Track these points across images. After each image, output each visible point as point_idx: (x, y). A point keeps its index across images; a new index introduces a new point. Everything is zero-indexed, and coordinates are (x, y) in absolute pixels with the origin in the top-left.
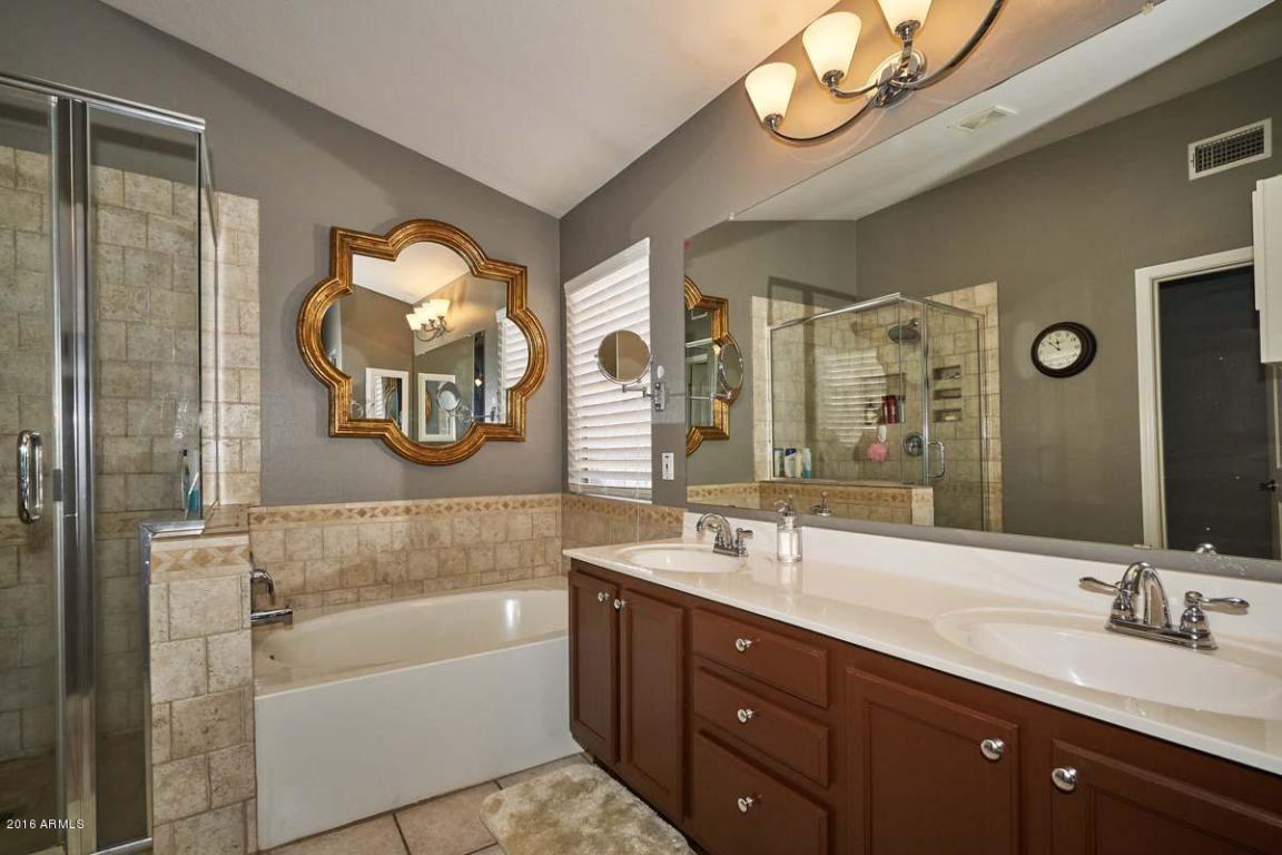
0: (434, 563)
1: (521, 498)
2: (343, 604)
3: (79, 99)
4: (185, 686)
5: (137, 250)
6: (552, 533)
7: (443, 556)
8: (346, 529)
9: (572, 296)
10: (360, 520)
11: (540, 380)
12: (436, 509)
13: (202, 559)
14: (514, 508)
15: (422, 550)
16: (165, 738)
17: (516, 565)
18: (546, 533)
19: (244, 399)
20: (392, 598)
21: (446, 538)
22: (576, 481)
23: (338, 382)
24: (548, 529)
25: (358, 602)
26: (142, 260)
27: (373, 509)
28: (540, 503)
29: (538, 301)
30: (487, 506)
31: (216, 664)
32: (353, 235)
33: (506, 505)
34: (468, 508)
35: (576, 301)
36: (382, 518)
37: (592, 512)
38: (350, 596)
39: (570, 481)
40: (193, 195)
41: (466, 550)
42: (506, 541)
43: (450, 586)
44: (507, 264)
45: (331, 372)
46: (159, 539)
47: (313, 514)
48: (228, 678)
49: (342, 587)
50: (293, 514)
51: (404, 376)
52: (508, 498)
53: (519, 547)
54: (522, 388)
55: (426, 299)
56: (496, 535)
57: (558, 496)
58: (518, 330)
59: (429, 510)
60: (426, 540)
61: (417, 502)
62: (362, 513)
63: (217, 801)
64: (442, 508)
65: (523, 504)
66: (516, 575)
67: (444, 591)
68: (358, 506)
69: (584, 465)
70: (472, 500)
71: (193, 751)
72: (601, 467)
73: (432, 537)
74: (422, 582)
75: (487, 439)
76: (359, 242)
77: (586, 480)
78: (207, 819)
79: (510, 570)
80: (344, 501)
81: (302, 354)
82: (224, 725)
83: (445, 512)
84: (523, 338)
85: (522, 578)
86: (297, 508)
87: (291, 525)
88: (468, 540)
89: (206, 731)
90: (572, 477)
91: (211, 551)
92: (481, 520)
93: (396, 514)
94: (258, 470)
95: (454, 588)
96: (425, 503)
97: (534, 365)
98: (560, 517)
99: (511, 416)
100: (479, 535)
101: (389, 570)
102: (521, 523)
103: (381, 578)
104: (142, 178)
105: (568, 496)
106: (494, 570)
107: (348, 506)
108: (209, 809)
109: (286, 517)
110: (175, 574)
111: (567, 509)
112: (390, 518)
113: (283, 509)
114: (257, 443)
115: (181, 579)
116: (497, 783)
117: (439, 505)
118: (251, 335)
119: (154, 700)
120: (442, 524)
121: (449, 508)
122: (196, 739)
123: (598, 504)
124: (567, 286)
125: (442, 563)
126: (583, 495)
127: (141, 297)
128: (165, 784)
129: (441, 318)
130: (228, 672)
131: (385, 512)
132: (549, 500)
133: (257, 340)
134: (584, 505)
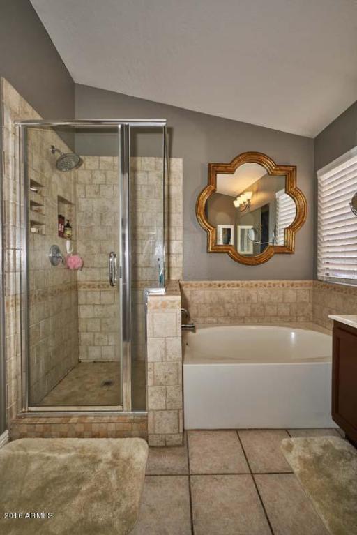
0: (249, 310)
1: (291, 282)
2: (212, 324)
3: (126, 124)
4: (159, 356)
5: (145, 185)
6: (307, 300)
7: (253, 306)
8: (213, 292)
9: (321, 177)
10: (219, 288)
11: (302, 223)
12: (250, 285)
13: (164, 305)
14: (288, 287)
15: (244, 303)
16: (152, 376)
17: (288, 315)
18: (304, 300)
19: (177, 239)
20: (231, 324)
21: (254, 298)
22: (321, 274)
23: (211, 229)
24: (305, 298)
25: (218, 324)
26: (146, 189)
27: (224, 284)
28: (301, 285)
29: (302, 183)
30: (274, 285)
31: (169, 350)
32: (217, 165)
33: (283, 285)
34: (265, 285)
35: (323, 180)
36: (227, 288)
37: (333, 292)
38: (215, 320)
39: (319, 274)
40: (162, 161)
41: (263, 305)
42: (283, 302)
43: (256, 321)
44: (286, 166)
45: (208, 226)
46: (150, 296)
47: (201, 285)
48: (173, 356)
49: (211, 316)
50: (194, 285)
51: (232, 227)
52: (285, 282)
53: (290, 306)
54: (292, 228)
55: (242, 193)
56: (278, 299)
57: (312, 281)
58: (291, 199)
59: (247, 285)
60: (245, 298)
61: (243, 282)
62: (220, 286)
63: (169, 407)
64: (253, 285)
65: (292, 285)
66: (288, 320)
67: (253, 324)
68: (218, 282)
69: (327, 266)
70: (267, 282)
71: (161, 384)
72: (337, 268)
73: (248, 298)
74: (244, 318)
75: (275, 253)
76: (220, 168)
77: (328, 274)
78: (165, 413)
79: (285, 316)
80: (213, 280)
81: (198, 219)
82: (171, 376)
83: (255, 287)
84: (294, 202)
85: (290, 321)
86: (196, 282)
87: (193, 289)
88: (265, 301)
89: (165, 377)
90: (320, 272)
91: (168, 302)
92: (271, 292)
93: (234, 287)
94: (182, 266)
95: (258, 322)
96: (246, 282)
97: (299, 215)
98: (311, 292)
99: (286, 241)
100: (270, 299)
101: (230, 311)
102: (291, 295)
103: (226, 314)
104: (146, 158)
105: (316, 282)
106: (276, 316)
107: (214, 282)
108: (166, 410)
109: (191, 285)
110: (155, 310)
111: (316, 289)
112: (230, 288)
113: (191, 282)
114: (181, 256)
115: (157, 312)
116: (288, 432)
117: (251, 284)
118: (180, 213)
119: (149, 360)
120: (252, 292)
121: (256, 285)
122: (162, 380)
123: (339, 288)
124: (318, 172)
125: (253, 310)
126: (327, 282)
127: (146, 202)
128: (152, 395)
129: (249, 200)
130: (173, 354)
131: (229, 286)
132: (305, 283)
133: (182, 214)
134: (328, 287)
